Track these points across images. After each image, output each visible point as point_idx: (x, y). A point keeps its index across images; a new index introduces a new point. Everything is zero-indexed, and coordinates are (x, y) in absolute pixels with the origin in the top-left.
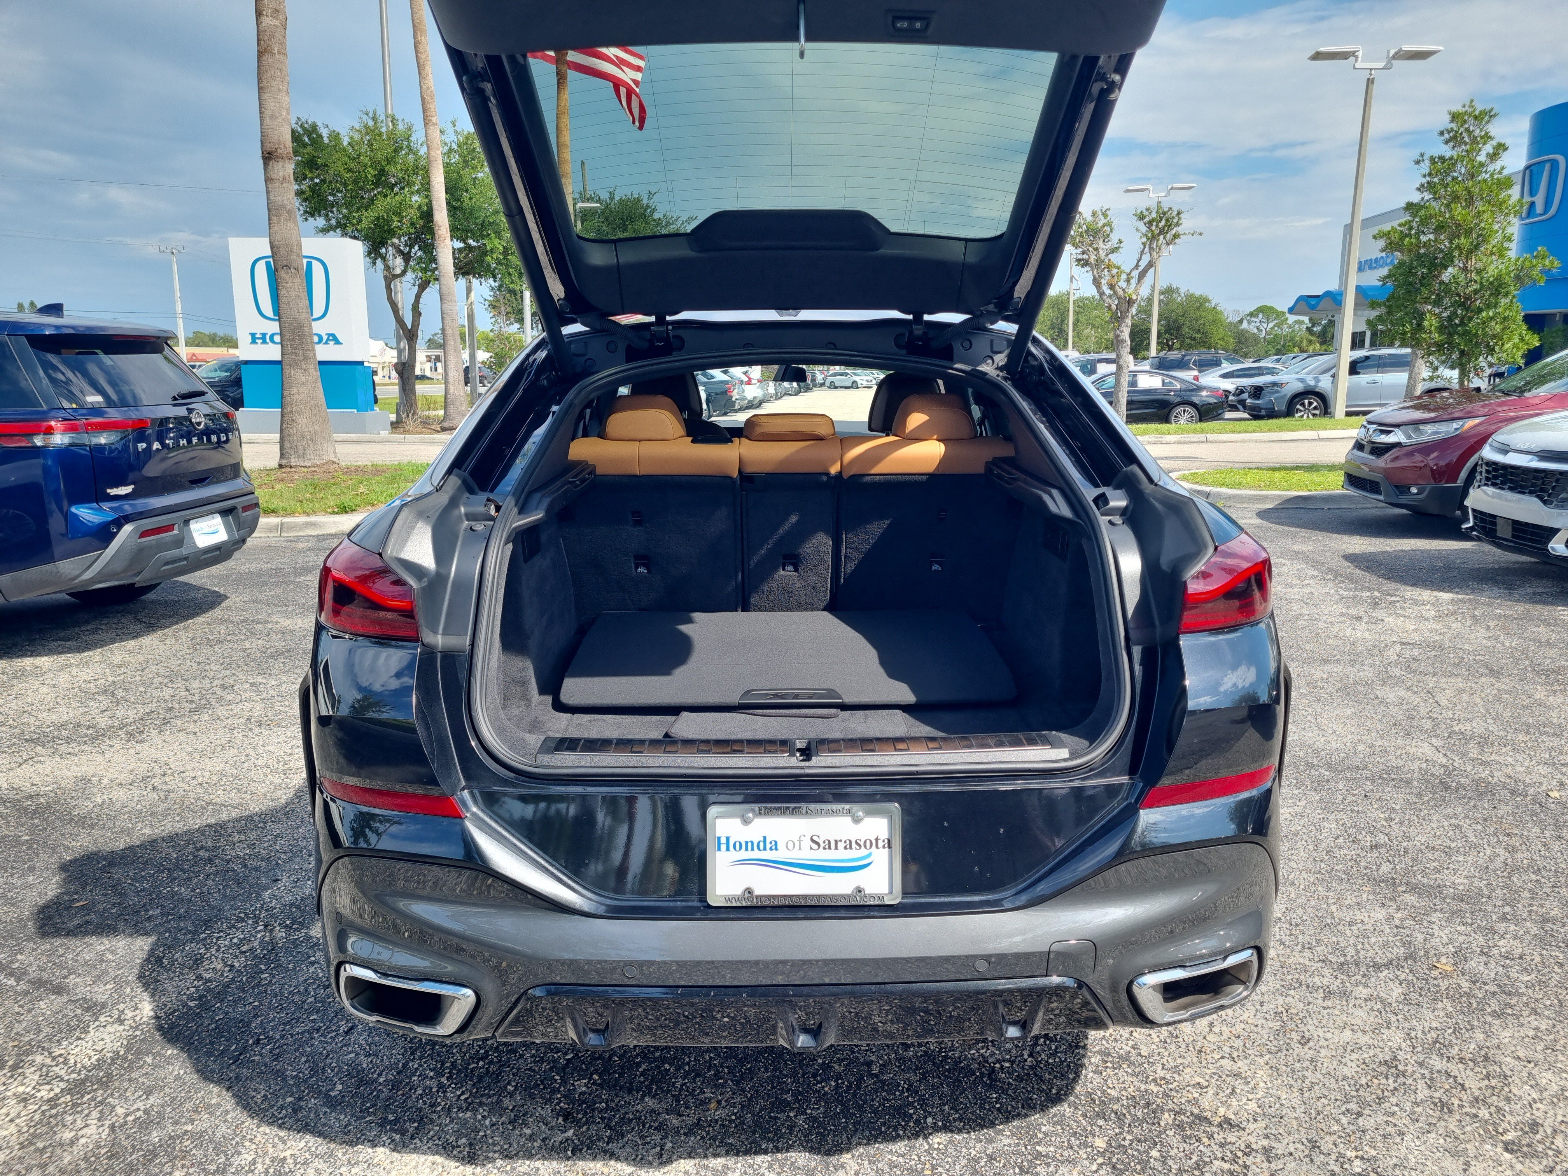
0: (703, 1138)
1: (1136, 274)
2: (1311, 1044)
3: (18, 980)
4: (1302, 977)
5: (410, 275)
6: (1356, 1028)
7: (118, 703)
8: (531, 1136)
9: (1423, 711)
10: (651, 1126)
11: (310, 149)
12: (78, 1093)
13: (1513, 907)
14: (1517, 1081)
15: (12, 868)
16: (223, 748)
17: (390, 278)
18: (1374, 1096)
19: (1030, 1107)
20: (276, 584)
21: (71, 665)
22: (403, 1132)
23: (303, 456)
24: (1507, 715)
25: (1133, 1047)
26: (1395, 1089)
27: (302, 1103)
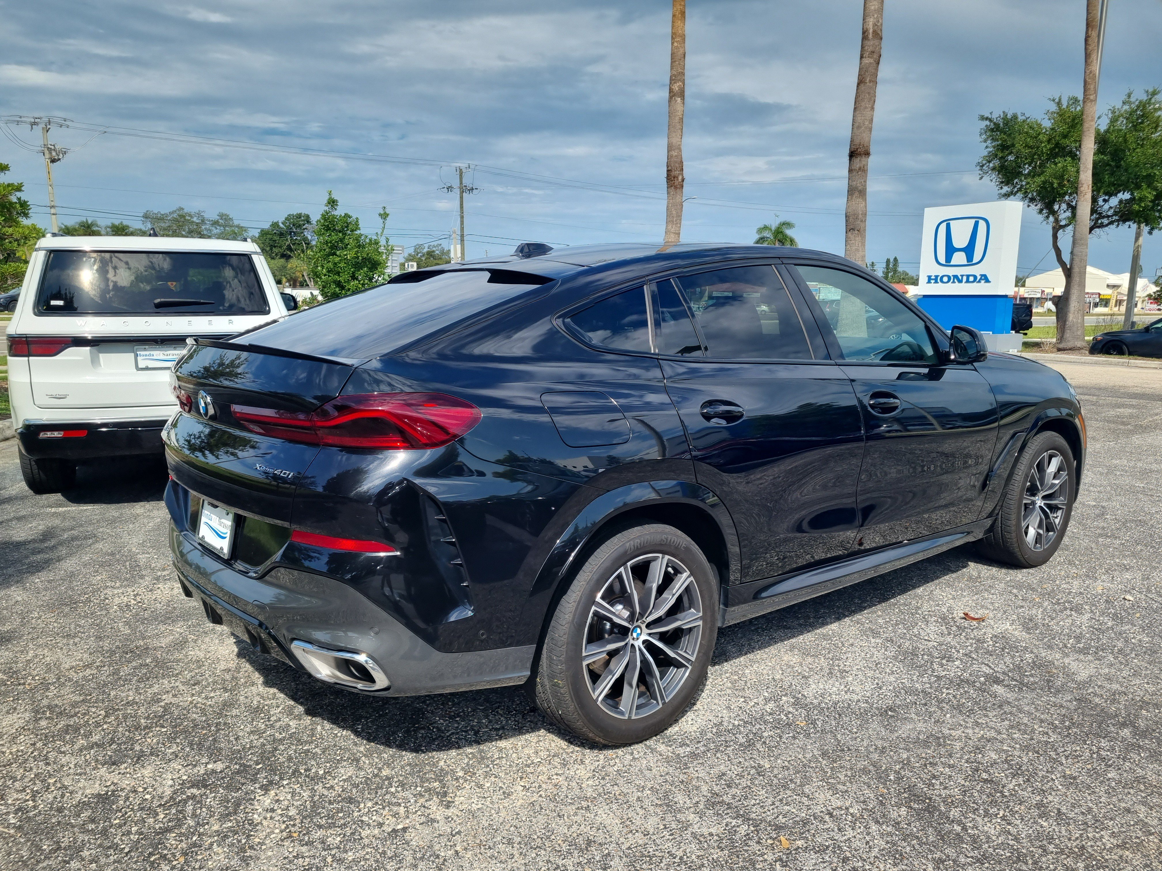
17: (1057, 228)
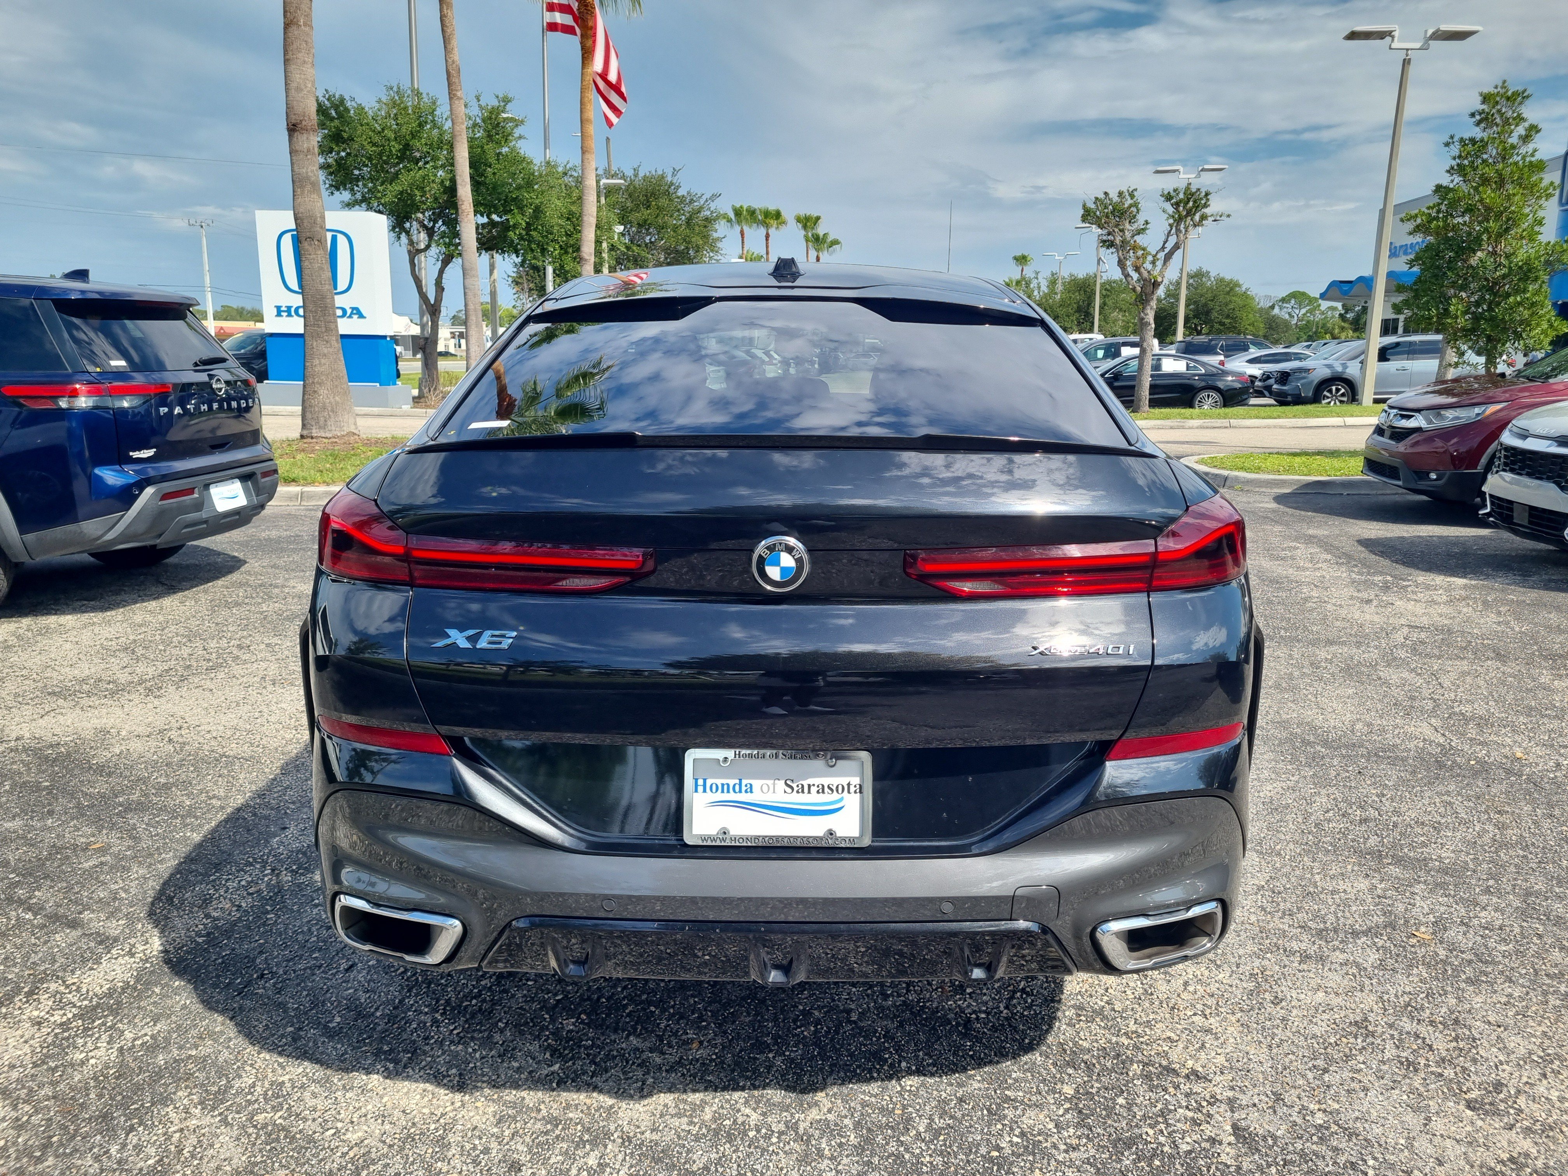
0: (683, 1075)
1: (1161, 255)
2: (1284, 1003)
3: (35, 914)
4: (1280, 942)
5: (434, 250)
6: (1329, 990)
7: (138, 660)
8: (518, 1068)
9: (1426, 693)
10: (634, 1063)
11: (336, 123)
12: (89, 1018)
13: (1496, 881)
14: (1486, 1044)
15: (33, 811)
16: (238, 705)
17: (414, 253)
18: (1341, 1054)
19: (1002, 1055)
20: (294, 551)
21: (94, 624)
22: (396, 1062)
23: (323, 427)
24: (1510, 697)
25: (1108, 1003)
26: (1364, 1048)
27: (301, 1033)
